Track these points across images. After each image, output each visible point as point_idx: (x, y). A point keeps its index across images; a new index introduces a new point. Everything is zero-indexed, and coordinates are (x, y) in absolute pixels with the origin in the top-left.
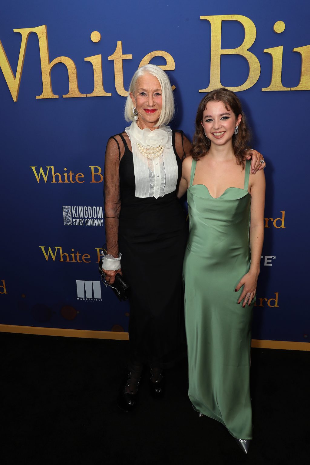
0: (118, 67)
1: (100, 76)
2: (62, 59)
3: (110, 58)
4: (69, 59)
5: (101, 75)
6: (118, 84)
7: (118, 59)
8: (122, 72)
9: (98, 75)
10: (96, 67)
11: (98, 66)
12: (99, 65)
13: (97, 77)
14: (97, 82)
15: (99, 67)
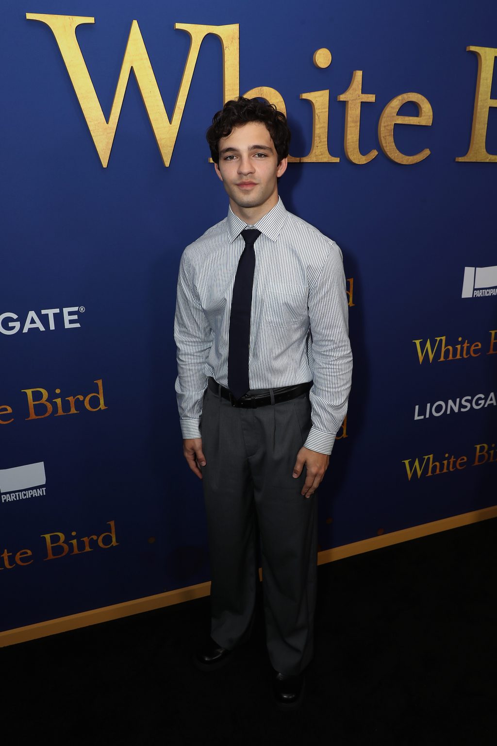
0: (354, 114)
1: (324, 127)
2: (265, 91)
3: (342, 98)
4: (277, 93)
5: (326, 125)
6: (351, 143)
7: (355, 100)
8: (359, 124)
9: (322, 125)
10: (320, 111)
11: (324, 110)
12: (324, 108)
13: (319, 128)
14: (319, 137)
15: (325, 112)
